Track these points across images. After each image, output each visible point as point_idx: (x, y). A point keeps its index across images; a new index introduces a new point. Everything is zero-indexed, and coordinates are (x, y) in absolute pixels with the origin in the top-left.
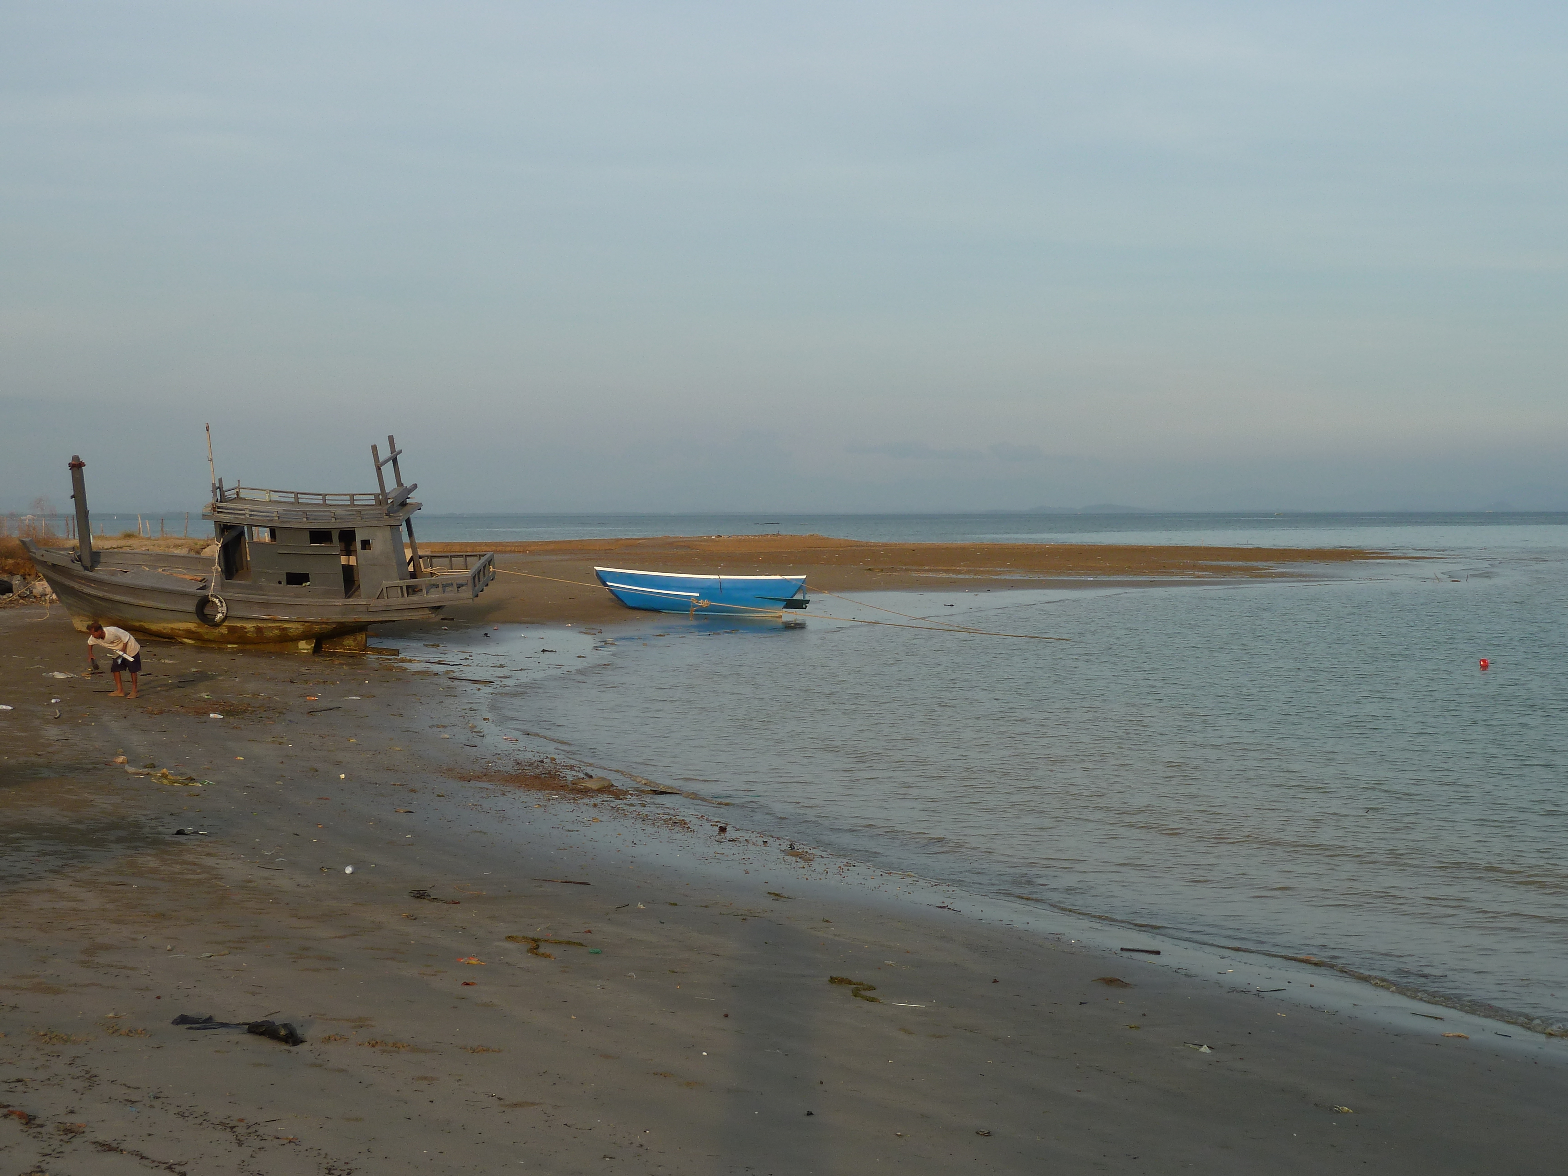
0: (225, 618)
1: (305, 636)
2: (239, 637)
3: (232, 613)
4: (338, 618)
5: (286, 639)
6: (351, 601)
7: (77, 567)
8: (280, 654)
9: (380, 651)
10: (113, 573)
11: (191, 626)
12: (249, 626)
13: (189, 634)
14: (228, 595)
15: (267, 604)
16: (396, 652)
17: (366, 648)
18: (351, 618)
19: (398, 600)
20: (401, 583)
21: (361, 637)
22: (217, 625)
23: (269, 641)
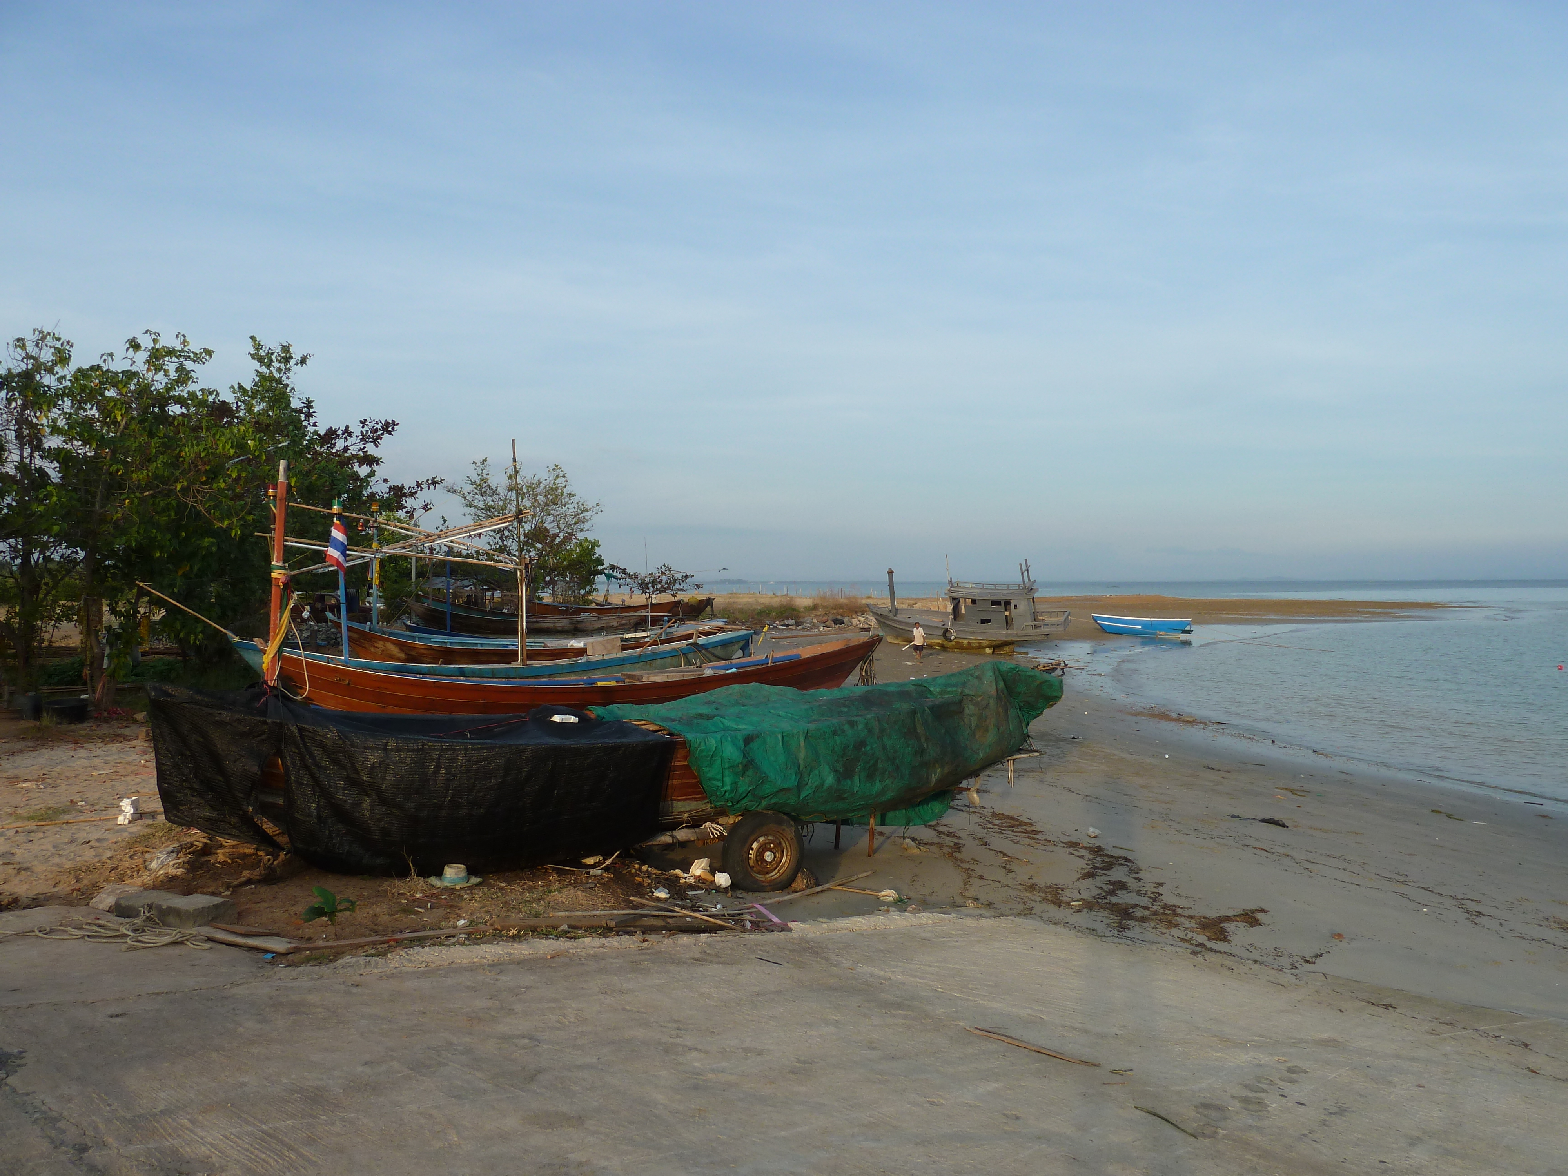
0: (955, 638)
1: (989, 647)
2: (960, 646)
3: (958, 636)
4: (1004, 639)
5: (980, 647)
6: (1009, 631)
7: (891, 615)
8: (976, 654)
9: (1020, 653)
10: (904, 618)
11: (940, 641)
12: (965, 641)
13: (938, 644)
14: (956, 628)
15: (973, 633)
16: (1027, 654)
17: (1013, 652)
18: (1010, 639)
19: (1030, 631)
20: (1032, 624)
21: (1012, 647)
22: (951, 641)
23: (973, 648)
